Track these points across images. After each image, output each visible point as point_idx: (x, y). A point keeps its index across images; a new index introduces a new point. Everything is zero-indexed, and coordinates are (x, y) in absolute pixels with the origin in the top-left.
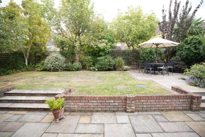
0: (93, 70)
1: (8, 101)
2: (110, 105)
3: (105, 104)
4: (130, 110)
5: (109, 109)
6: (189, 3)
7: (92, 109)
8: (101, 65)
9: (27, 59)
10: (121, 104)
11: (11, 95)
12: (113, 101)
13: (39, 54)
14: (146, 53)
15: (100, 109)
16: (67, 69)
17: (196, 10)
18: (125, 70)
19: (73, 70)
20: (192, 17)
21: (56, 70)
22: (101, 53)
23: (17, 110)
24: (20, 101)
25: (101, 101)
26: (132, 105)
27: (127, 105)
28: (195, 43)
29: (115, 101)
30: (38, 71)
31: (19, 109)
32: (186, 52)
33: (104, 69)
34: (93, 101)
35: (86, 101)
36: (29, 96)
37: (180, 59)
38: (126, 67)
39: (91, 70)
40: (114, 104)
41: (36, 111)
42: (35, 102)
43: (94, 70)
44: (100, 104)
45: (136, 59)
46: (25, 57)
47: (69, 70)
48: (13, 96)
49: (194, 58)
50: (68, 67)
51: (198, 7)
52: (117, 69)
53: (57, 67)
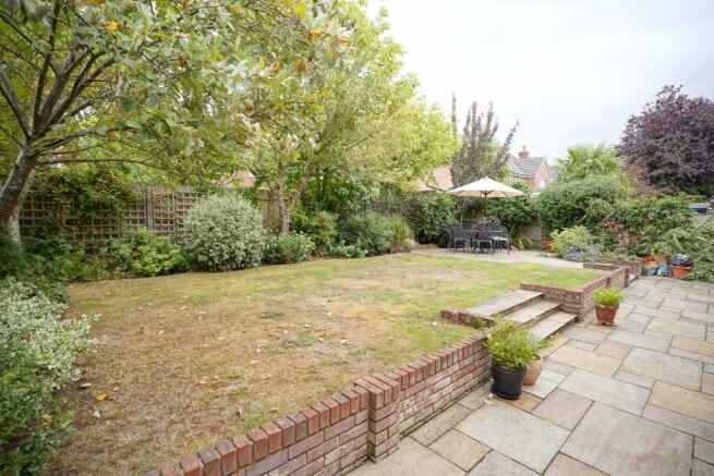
0: (349, 255)
8: (373, 238)
16: (275, 258)
17: (511, 135)
18: (410, 250)
43: (355, 255)
50: (278, 249)
51: (514, 130)
52: (393, 249)
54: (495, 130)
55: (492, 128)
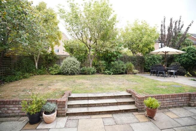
0: (108, 74)
1: (80, 106)
2: (179, 101)
3: (175, 101)
4: (193, 105)
5: (177, 105)
6: (181, 22)
7: (165, 106)
8: (116, 69)
9: (37, 62)
10: (186, 100)
11: (76, 99)
12: (180, 98)
13: (51, 58)
14: (150, 59)
15: (171, 106)
16: (83, 73)
17: (188, 28)
18: (135, 74)
19: (89, 74)
20: (186, 32)
21: (73, 74)
22: (113, 58)
23: (98, 114)
24: (93, 105)
25: (172, 99)
26: (195, 100)
27: (191, 100)
28: (192, 52)
29: (183, 98)
30: (52, 74)
31: (100, 113)
32: (185, 59)
33: (119, 72)
34: (167, 99)
35: (162, 100)
36: (96, 99)
37: (180, 64)
38: (136, 71)
39: (106, 74)
40: (181, 100)
41: (117, 113)
42: (109, 104)
43: (110, 74)
44: (172, 101)
45: (140, 64)
46: (35, 60)
47: (85, 74)
48: (78, 100)
49: (192, 63)
50: (84, 71)
51: (190, 25)
52: (128, 73)
53: (74, 71)
54: (182, 27)
55: (180, 27)
